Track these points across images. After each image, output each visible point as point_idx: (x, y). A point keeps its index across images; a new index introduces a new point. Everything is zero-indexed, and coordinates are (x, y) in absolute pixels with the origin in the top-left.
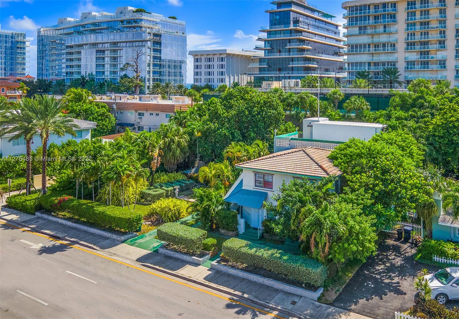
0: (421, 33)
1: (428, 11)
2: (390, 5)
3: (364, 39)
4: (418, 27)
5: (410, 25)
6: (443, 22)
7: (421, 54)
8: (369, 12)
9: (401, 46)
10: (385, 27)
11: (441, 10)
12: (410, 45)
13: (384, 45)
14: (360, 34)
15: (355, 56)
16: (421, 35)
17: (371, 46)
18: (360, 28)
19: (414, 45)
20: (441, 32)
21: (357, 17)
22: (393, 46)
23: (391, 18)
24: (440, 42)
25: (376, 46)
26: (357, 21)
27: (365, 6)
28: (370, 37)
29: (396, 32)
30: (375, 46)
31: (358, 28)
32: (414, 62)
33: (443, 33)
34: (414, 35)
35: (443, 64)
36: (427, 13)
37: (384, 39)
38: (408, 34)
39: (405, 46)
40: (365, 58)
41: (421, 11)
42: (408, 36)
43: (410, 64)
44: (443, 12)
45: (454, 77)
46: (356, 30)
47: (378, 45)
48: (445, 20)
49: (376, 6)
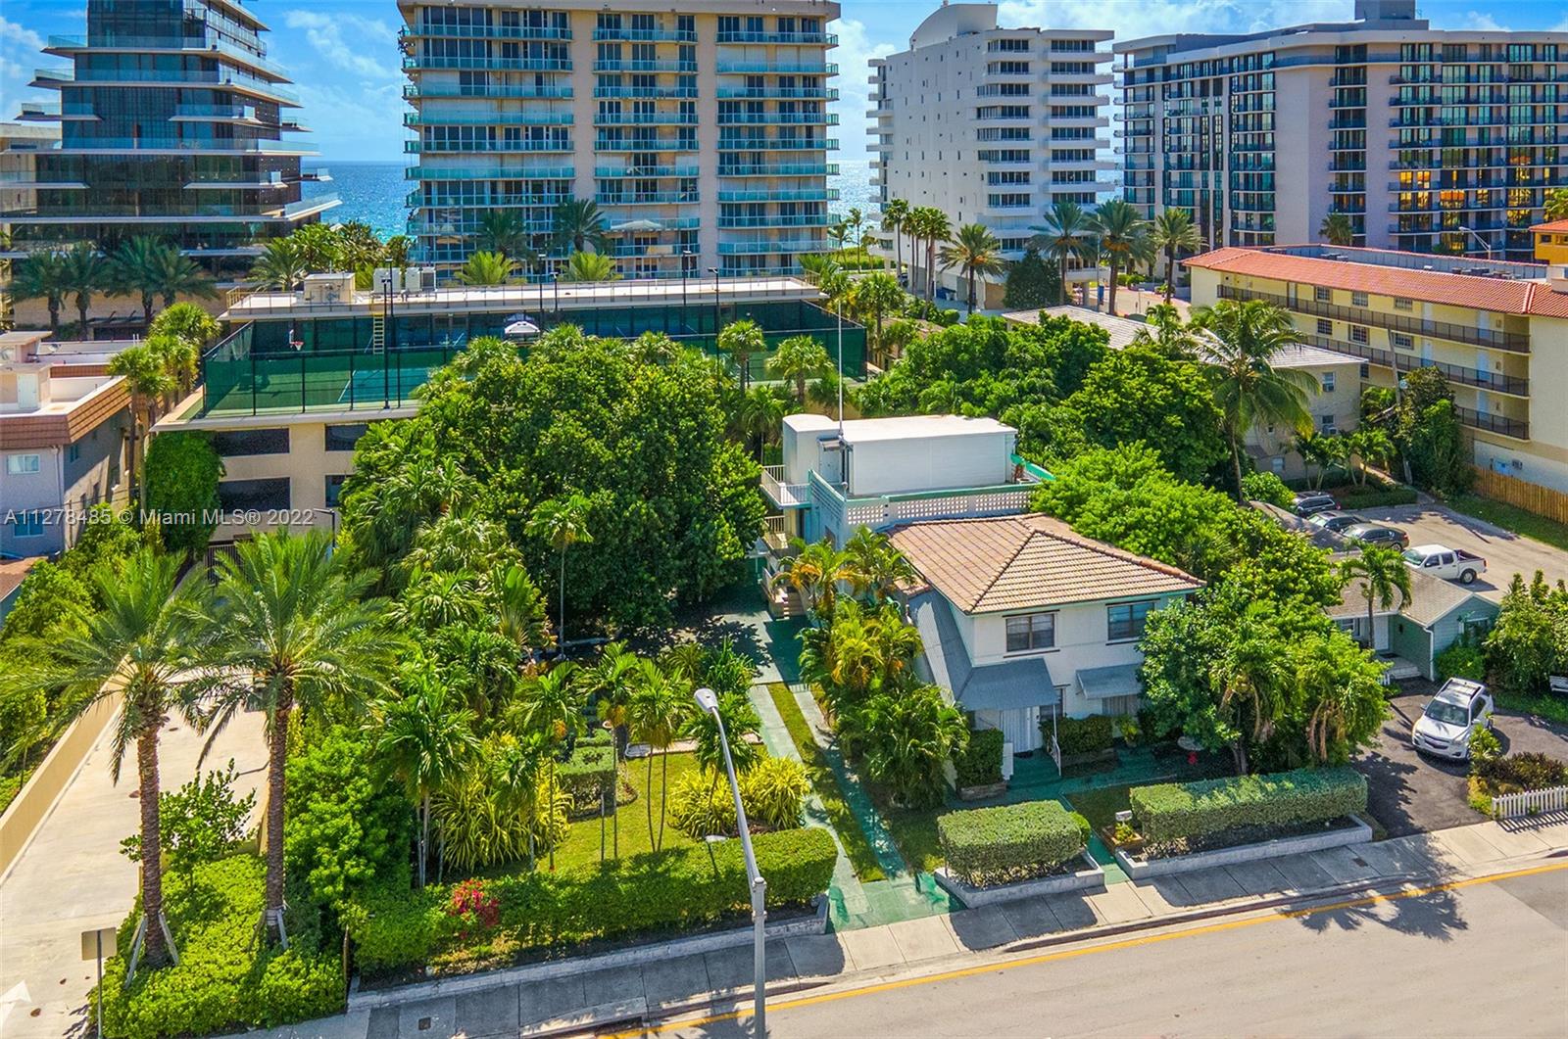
0: (637, 104)
1: (653, 47)
2: (550, 17)
3: (476, 112)
4: (627, 87)
5: (607, 82)
6: (688, 83)
7: (637, 163)
8: (490, 32)
9: (584, 136)
10: (539, 81)
11: (682, 48)
12: (609, 137)
13: (537, 133)
14: (465, 93)
15: (449, 161)
16: (637, 110)
17: (498, 132)
18: (465, 78)
19: (619, 137)
20: (683, 104)
21: (451, 43)
22: (562, 136)
23: (554, 55)
24: (682, 131)
25: (512, 134)
26: (452, 53)
27: (478, 10)
28: (495, 104)
29: (570, 94)
30: (508, 131)
31: (457, 76)
32: (620, 182)
33: (688, 109)
34: (618, 110)
35: (689, 187)
36: (646, 53)
37: (536, 112)
38: (602, 104)
39: (594, 136)
40: (479, 167)
41: (635, 47)
42: (602, 110)
43: (610, 188)
44: (687, 55)
45: (715, 223)
46: (451, 81)
47: (517, 131)
48: (694, 77)
49: (510, 16)
